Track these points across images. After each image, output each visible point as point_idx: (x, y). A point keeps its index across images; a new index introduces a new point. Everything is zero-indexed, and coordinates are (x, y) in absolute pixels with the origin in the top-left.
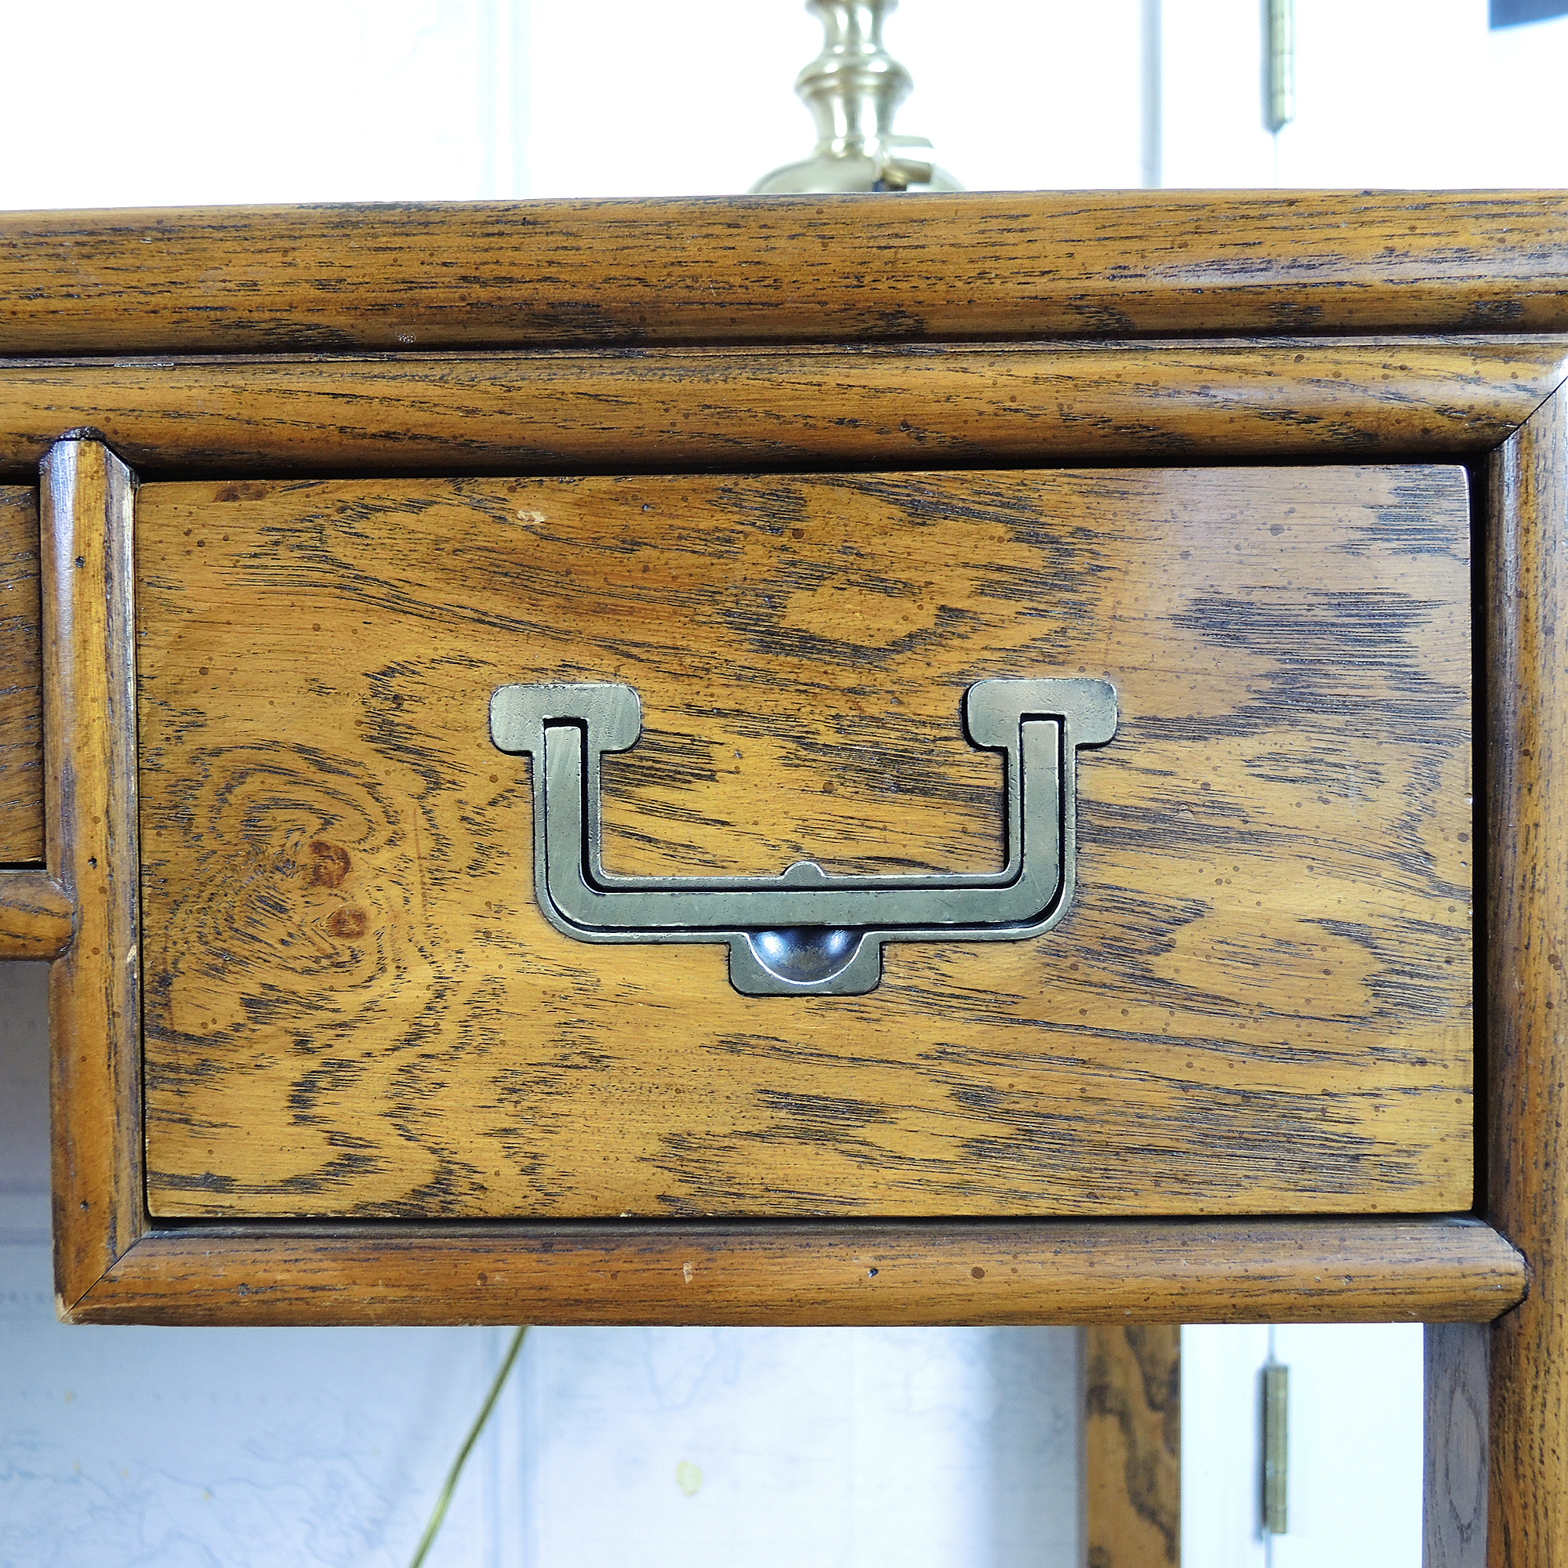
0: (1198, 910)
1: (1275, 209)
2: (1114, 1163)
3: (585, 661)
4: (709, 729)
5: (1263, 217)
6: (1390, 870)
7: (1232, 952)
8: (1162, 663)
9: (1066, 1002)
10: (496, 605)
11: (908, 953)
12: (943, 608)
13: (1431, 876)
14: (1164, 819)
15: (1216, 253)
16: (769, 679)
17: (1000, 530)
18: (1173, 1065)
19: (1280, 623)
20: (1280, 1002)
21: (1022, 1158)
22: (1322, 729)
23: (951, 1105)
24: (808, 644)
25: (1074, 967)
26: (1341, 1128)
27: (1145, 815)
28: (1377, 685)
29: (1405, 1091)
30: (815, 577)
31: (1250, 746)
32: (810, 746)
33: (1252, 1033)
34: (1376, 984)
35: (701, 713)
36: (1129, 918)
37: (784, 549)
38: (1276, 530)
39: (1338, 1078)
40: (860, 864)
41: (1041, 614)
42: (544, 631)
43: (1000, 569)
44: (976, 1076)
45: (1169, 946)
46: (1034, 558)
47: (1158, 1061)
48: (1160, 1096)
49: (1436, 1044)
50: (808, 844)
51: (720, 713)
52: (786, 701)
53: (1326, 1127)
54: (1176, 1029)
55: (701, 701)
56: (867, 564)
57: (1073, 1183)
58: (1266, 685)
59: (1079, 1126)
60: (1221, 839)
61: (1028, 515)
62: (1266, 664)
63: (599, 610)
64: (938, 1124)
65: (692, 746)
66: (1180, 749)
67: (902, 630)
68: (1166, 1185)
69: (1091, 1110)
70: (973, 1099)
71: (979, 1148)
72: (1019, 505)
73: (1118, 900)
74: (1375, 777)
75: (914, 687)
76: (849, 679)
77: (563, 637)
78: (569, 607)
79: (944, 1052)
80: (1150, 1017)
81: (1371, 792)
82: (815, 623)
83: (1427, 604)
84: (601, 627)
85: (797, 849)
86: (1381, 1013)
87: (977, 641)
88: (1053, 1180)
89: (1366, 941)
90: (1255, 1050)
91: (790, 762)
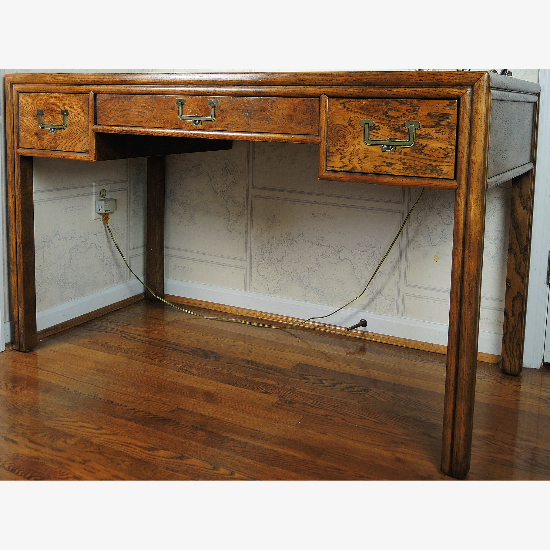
0: (427, 145)
2: (417, 171)
3: (369, 117)
4: (380, 125)
6: (447, 142)
7: (430, 150)
8: (425, 120)
9: (414, 154)
10: (361, 111)
11: (398, 148)
12: (403, 113)
13: (451, 143)
14: (424, 136)
16: (386, 120)
17: (409, 106)
18: (424, 161)
19: (437, 116)
20: (434, 156)
21: (408, 170)
22: (441, 127)
23: (402, 164)
24: (390, 116)
25: (414, 151)
26: (440, 169)
27: (422, 135)
28: (446, 123)
29: (447, 166)
30: (391, 110)
31: (433, 129)
32: (390, 127)
33: (432, 159)
34: (444, 154)
35: (380, 123)
36: (420, 146)
37: (388, 107)
38: (437, 106)
39: (440, 164)
40: (394, 139)
41: (413, 114)
42: (365, 114)
43: (409, 110)
44: (404, 161)
45: (424, 149)
46: (412, 108)
47: (421, 161)
48: (422, 164)
49: (451, 161)
50: (389, 137)
51: (381, 123)
52: (388, 122)
53: (439, 169)
54: (424, 158)
55: (379, 122)
56: (396, 109)
57: (413, 173)
58: (435, 122)
59: (414, 167)
60: (430, 138)
61: (412, 104)
62: (435, 120)
63: (370, 112)
64: (400, 165)
65: (379, 126)
66: (426, 129)
67: (399, 115)
68: (422, 173)
69: (415, 165)
70: (404, 163)
71: (404, 168)
72: (411, 103)
73: (419, 144)
74: (446, 133)
75: (400, 121)
76: (394, 120)
77: (367, 115)
78: (367, 112)
79: (401, 158)
80: (422, 156)
81: (445, 134)
82: (391, 114)
83: (452, 115)
84: (370, 114)
85: (388, 137)
86: (445, 157)
87: (406, 117)
88: (411, 172)
89: (444, 150)
90: (432, 160)
91: (387, 128)
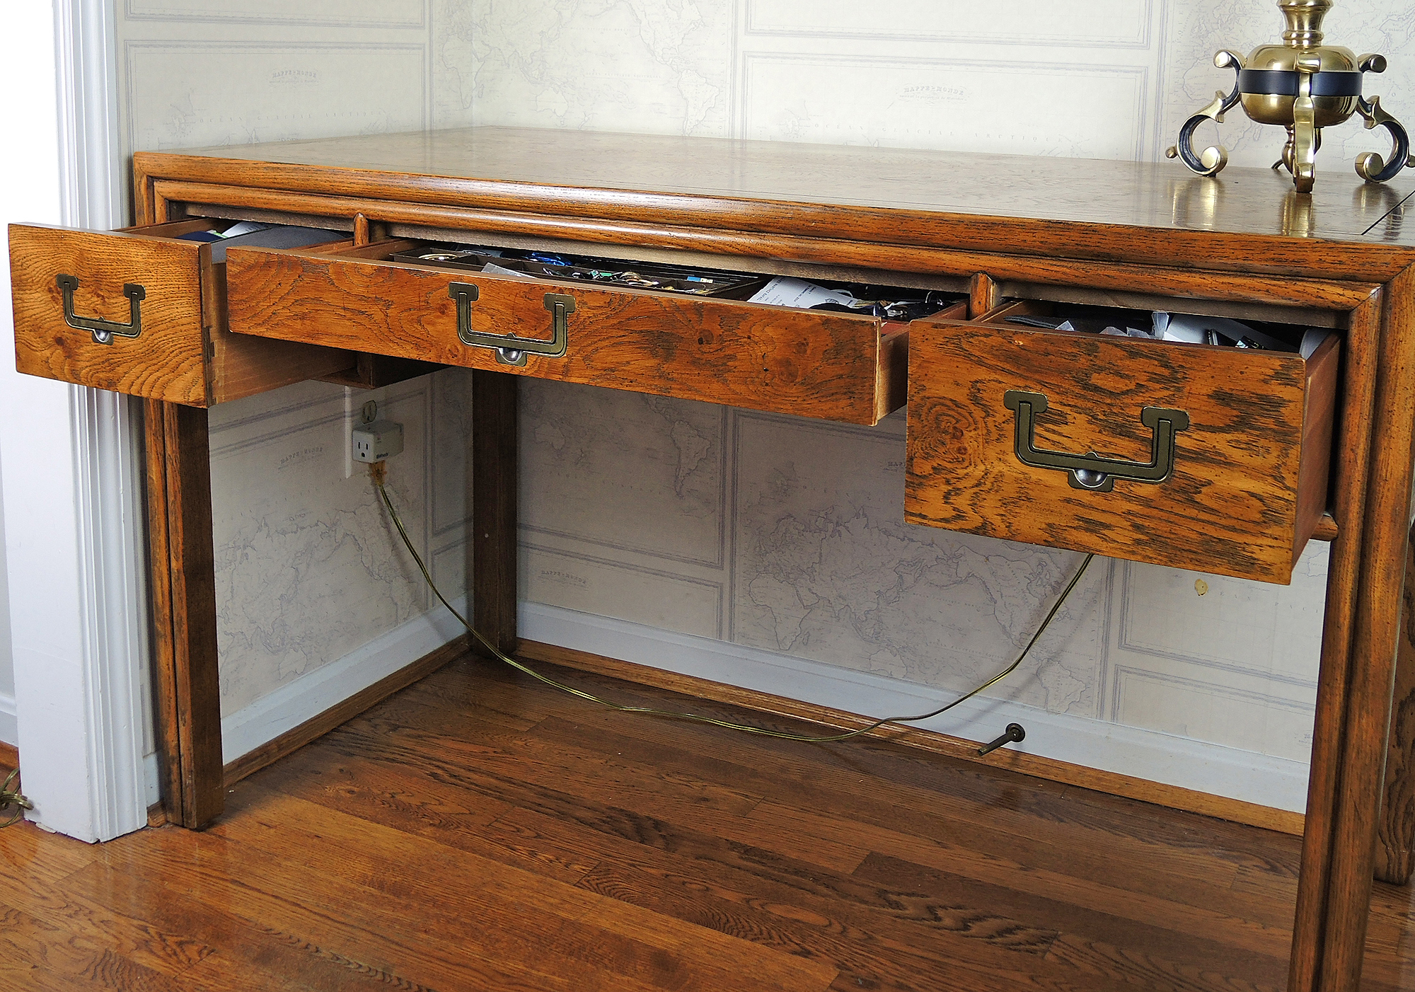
0: (1210, 483)
1: (1290, 245)
2: (1179, 553)
3: (1032, 386)
4: (1067, 410)
5: (1287, 247)
6: (1270, 480)
7: (1218, 496)
8: (1203, 408)
9: (1167, 504)
10: (1007, 366)
11: (1121, 482)
12: (1137, 384)
13: (1283, 484)
14: (1201, 454)
15: (1272, 256)
16: (1085, 398)
17: (1156, 363)
18: (1198, 528)
19: (1241, 401)
20: (1233, 515)
21: (1151, 547)
22: (1252, 434)
23: (1131, 528)
24: (1097, 389)
25: (1170, 494)
26: (1249, 554)
27: (1195, 453)
28: (1270, 423)
29: (1270, 546)
30: (1100, 370)
31: (1229, 437)
32: (1096, 419)
33: (1223, 522)
34: (1263, 513)
35: (1065, 405)
36: (1189, 482)
37: (1091, 360)
38: (1242, 373)
39: (1250, 539)
40: (1108, 455)
41: (1168, 389)
42: (1021, 375)
43: (1155, 374)
44: (1139, 521)
45: (1200, 492)
46: (1166, 372)
47: (1193, 525)
48: (1194, 536)
49: (1281, 534)
50: (1093, 447)
51: (1069, 405)
52: (1090, 405)
53: (1244, 553)
54: (1199, 517)
55: (1065, 401)
56: (1115, 368)
57: (1166, 557)
58: (1235, 419)
59: (1169, 540)
60: (1219, 463)
61: (1165, 359)
62: (1235, 413)
63: (1037, 372)
64: (1126, 533)
65: (1062, 414)
66: (1208, 435)
67: (1125, 388)
68: (1194, 562)
69: (1173, 536)
70: (1137, 527)
71: (1138, 542)
72: (1163, 356)
73: (1185, 476)
74: (1268, 451)
75: (1127, 405)
76: (1109, 401)
77: (1026, 378)
78: (1028, 370)
79: (1129, 512)
80: (1193, 512)
81: (1266, 455)
82: (1099, 383)
83: (1290, 401)
84: (1037, 377)
85: (1090, 447)
86: (1265, 522)
87: (1147, 395)
88: (1160, 555)
89: (1261, 500)
90: (1224, 527)
91: (1089, 422)
